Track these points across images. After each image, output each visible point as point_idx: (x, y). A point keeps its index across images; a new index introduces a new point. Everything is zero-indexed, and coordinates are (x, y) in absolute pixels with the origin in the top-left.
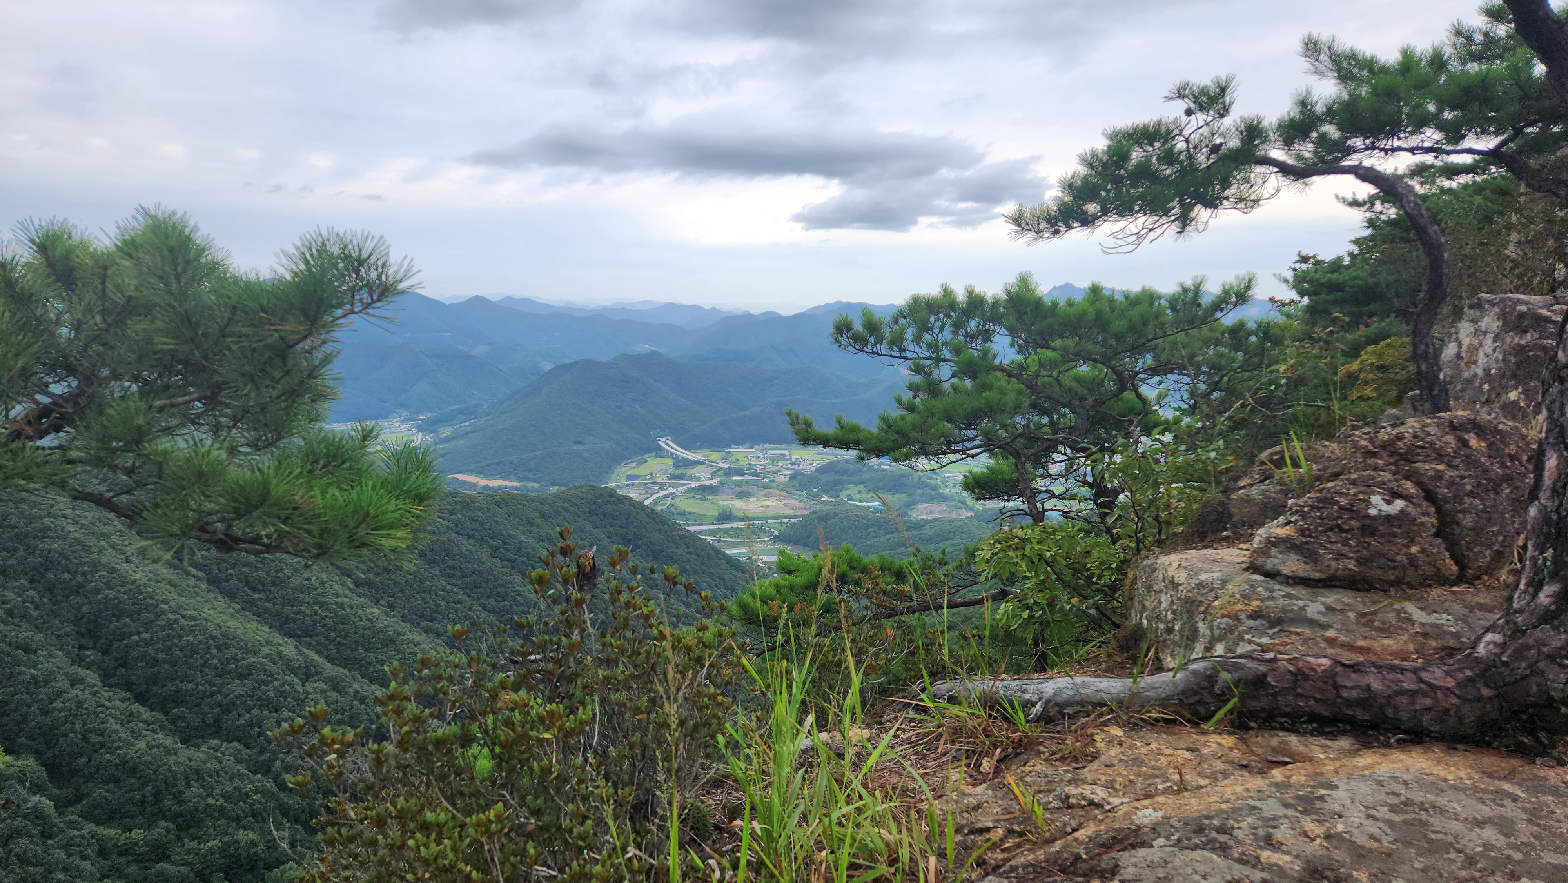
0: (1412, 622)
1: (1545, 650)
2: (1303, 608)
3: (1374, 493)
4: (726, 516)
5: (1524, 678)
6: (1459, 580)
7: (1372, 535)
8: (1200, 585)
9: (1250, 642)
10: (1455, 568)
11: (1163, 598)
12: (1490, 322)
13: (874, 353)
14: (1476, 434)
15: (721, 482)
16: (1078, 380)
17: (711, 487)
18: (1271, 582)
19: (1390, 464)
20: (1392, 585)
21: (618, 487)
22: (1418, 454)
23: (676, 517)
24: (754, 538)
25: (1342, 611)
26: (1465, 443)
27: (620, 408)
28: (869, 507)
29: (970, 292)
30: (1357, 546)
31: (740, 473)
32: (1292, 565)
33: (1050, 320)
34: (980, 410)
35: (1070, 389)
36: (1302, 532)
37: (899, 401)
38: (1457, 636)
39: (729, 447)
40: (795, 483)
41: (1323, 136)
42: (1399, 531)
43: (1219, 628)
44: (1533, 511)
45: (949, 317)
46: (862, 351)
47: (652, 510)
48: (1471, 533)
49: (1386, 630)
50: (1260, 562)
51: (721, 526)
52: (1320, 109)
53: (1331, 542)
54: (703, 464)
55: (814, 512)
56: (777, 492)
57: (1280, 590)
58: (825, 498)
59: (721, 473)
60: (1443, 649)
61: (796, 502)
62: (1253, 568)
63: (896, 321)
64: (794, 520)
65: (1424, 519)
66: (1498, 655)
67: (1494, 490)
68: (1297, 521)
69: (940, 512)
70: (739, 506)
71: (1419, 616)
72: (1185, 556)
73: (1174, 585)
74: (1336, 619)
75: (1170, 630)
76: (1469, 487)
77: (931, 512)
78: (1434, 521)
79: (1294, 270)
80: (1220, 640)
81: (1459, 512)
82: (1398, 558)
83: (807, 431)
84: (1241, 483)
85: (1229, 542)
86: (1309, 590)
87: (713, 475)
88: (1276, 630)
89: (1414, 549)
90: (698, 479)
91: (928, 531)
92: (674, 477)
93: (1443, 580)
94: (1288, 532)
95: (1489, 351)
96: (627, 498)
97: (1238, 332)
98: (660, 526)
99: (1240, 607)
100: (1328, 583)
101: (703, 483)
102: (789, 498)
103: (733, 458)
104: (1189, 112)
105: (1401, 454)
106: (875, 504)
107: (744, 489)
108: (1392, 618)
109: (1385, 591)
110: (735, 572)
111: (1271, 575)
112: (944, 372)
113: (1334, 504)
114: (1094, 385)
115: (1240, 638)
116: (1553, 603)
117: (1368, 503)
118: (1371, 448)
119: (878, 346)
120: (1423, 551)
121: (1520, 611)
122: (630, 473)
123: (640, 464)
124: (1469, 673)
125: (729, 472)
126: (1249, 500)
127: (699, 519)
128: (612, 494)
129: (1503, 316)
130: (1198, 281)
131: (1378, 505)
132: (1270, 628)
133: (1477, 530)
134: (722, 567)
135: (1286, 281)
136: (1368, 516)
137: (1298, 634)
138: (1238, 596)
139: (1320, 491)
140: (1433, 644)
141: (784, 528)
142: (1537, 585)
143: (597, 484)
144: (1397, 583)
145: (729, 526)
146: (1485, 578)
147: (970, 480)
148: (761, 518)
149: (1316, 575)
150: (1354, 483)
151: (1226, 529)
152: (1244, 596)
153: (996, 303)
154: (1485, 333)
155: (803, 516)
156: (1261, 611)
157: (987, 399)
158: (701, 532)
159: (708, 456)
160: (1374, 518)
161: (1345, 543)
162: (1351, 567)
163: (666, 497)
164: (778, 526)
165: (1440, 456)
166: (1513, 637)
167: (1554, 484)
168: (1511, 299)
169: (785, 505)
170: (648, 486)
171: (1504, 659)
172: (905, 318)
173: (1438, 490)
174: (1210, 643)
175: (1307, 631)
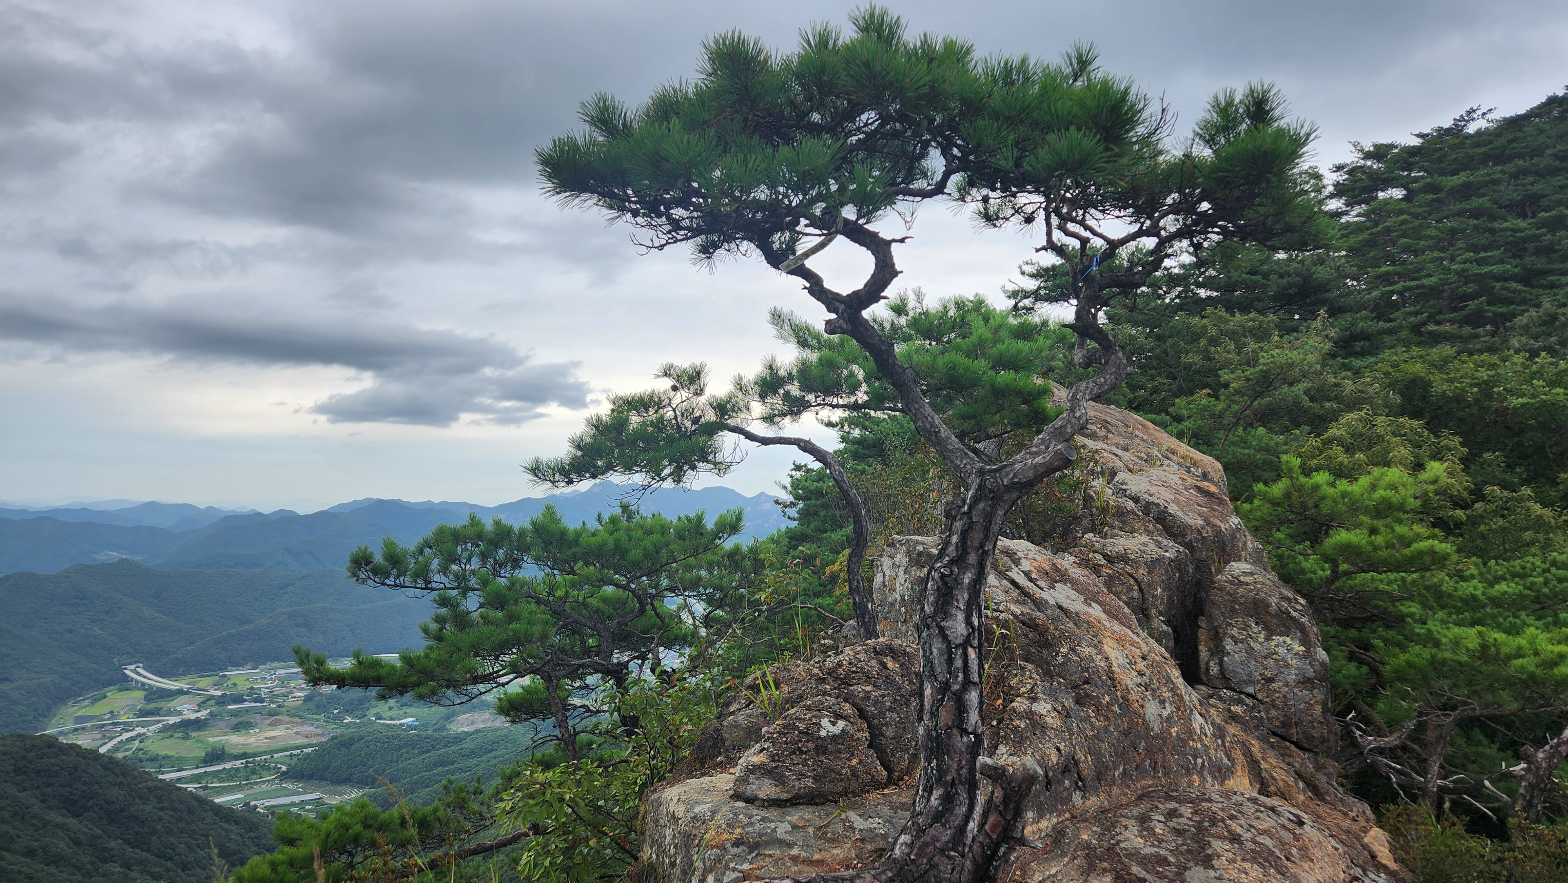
0: (853, 829)
1: (938, 845)
2: (774, 830)
3: (823, 717)
4: (216, 756)
5: (926, 871)
6: (890, 782)
7: (824, 753)
8: (695, 818)
9: (734, 870)
10: (885, 773)
11: (668, 832)
12: (901, 558)
13: (396, 586)
14: (892, 657)
15: (211, 714)
16: (605, 600)
17: (197, 721)
18: (751, 807)
19: (835, 688)
20: (841, 796)
21: (61, 733)
22: (853, 678)
23: (144, 764)
24: (255, 778)
25: (803, 827)
26: (884, 666)
27: (71, 631)
28: (401, 725)
29: (497, 523)
30: (814, 765)
31: (239, 699)
32: (766, 789)
33: (574, 550)
34: (508, 641)
35: (597, 611)
36: (773, 758)
37: (426, 631)
38: (885, 837)
39: (226, 670)
40: (310, 705)
41: (787, 394)
42: (842, 747)
43: (710, 859)
44: (921, 731)
45: (478, 546)
46: (383, 584)
47: (111, 758)
48: (893, 741)
49: (835, 841)
50: (741, 789)
51: (209, 769)
52: (782, 373)
53: (794, 764)
54: (187, 693)
55: (334, 738)
56: (287, 718)
57: (757, 813)
58: (348, 720)
59: (212, 702)
60: (875, 851)
61: (311, 728)
62: (737, 796)
63: (421, 552)
64: (309, 750)
65: (859, 735)
66: (908, 855)
67: (906, 704)
68: (769, 747)
69: (483, 722)
70: (236, 741)
71: (859, 823)
72: (684, 788)
73: (675, 819)
74: (798, 836)
75: (673, 865)
76: (888, 704)
77: (473, 723)
78: (867, 734)
79: (792, 476)
80: (711, 871)
81: (883, 725)
82: (844, 771)
83: (318, 670)
84: (732, 709)
85: (722, 767)
86: (780, 811)
87: (201, 706)
88: (754, 855)
89: (854, 762)
90: (179, 713)
91: (469, 744)
92: (144, 713)
93: (878, 786)
94: (762, 759)
95: (903, 582)
96: (74, 747)
97: (734, 555)
98: (121, 779)
99: (725, 836)
100: (794, 802)
101: (186, 717)
102: (302, 724)
103: (230, 683)
104: (674, 388)
105: (842, 679)
106: (408, 720)
107: (241, 719)
108: (839, 828)
109: (836, 802)
110: (226, 826)
111: (750, 800)
112: (472, 603)
113: (794, 729)
114: (618, 604)
115: (727, 867)
116: (941, 804)
117: (818, 725)
118: (821, 675)
119: (402, 579)
120: (861, 762)
121: (920, 814)
122: (82, 713)
123: (95, 700)
124: (890, 874)
125: (222, 701)
126: (736, 725)
127: (178, 764)
128: (51, 743)
129: (908, 553)
130: (700, 513)
131: (828, 728)
132: (750, 853)
133: (897, 738)
134: (207, 821)
135: (785, 488)
136: (820, 738)
137: (770, 856)
138: (724, 826)
139: (785, 718)
140: (869, 847)
141: (293, 762)
142: (929, 790)
143: (30, 733)
144: (845, 793)
145: (220, 767)
146: (906, 778)
147: (505, 703)
148: (265, 753)
149: (785, 796)
150: (809, 708)
151: (720, 754)
152: (729, 825)
153: (522, 533)
154: (899, 567)
155: (320, 744)
156: (742, 838)
157: (513, 630)
158: (179, 780)
159: (194, 683)
160: (823, 739)
161: (805, 763)
162: (810, 784)
163: (132, 739)
164: (287, 760)
165: (868, 679)
166: (917, 837)
167: (931, 708)
168: (912, 540)
169: (297, 733)
170: (104, 731)
171: (912, 857)
172: (430, 548)
173: (868, 709)
174: (703, 875)
175: (776, 852)
